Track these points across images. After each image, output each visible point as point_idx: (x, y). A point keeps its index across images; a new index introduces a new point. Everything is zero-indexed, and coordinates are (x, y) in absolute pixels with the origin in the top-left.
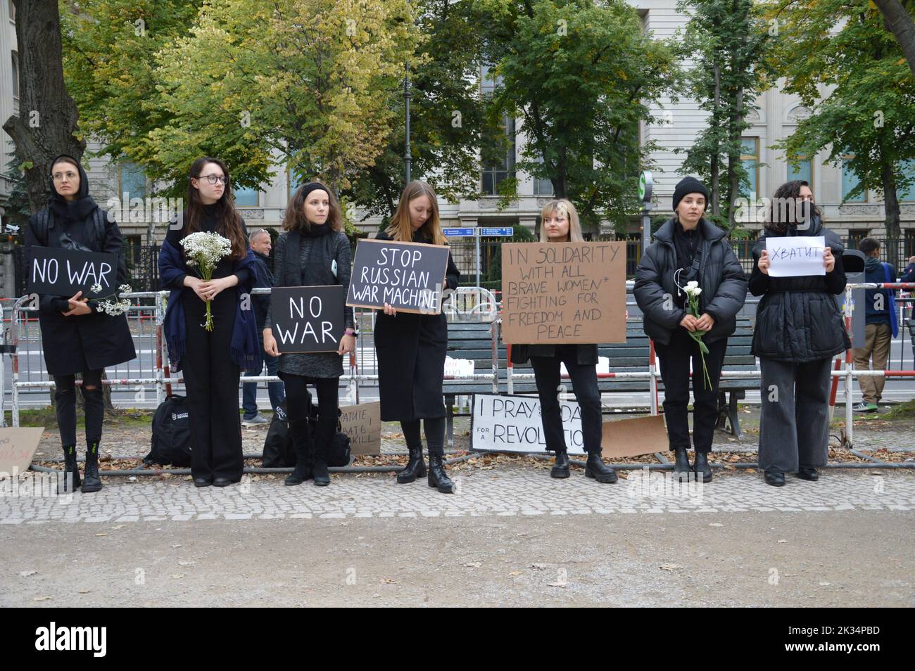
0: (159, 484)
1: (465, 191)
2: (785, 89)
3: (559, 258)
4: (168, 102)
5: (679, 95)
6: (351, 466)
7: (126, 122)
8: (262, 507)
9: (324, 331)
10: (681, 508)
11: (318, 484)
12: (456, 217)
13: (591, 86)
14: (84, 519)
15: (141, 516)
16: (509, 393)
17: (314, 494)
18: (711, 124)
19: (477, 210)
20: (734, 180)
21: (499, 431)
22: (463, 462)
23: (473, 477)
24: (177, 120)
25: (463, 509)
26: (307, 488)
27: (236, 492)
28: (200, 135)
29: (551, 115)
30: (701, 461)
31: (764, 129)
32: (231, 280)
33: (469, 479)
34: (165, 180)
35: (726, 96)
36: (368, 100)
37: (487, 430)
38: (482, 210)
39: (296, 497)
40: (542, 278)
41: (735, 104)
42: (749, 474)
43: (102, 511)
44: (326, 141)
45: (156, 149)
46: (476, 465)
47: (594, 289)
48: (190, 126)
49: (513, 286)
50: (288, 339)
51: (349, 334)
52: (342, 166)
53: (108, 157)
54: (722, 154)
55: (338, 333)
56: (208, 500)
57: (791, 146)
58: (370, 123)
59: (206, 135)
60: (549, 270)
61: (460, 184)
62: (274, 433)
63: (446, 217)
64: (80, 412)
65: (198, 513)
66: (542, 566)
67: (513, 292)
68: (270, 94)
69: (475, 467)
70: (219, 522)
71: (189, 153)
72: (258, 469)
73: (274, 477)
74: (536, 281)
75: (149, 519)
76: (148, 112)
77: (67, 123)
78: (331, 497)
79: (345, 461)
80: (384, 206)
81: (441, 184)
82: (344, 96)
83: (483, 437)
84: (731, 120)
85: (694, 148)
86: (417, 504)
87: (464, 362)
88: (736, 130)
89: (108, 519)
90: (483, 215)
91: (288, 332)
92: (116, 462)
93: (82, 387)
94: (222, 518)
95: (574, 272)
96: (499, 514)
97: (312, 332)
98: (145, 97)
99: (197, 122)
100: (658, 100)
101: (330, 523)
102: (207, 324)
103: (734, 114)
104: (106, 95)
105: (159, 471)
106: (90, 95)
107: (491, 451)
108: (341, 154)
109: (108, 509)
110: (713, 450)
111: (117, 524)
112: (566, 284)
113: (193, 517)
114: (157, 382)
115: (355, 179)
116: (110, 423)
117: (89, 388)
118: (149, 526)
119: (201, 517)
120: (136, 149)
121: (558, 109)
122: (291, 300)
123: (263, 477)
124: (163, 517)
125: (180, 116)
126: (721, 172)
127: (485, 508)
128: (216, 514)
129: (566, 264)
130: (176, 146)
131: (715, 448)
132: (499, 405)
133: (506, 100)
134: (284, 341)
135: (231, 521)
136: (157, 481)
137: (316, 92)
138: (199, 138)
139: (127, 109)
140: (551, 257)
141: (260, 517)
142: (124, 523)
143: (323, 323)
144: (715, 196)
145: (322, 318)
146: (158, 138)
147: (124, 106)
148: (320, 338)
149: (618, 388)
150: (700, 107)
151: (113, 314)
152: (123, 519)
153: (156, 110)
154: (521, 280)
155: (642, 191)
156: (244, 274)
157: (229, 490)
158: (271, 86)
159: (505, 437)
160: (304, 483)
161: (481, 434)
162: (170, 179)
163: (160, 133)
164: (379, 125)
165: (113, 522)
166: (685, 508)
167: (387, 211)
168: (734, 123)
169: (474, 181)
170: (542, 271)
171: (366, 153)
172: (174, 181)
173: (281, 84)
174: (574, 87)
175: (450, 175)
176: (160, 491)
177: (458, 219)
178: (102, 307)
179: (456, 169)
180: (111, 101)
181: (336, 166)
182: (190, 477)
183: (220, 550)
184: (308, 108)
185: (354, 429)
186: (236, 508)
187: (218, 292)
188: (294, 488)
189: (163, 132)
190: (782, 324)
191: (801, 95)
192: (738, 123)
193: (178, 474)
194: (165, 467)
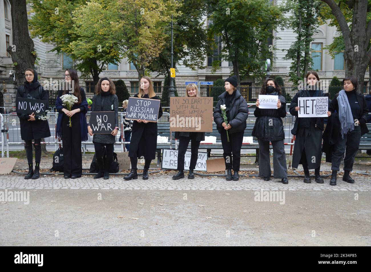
0: (53, 178)
1: (199, 65)
2: (330, 24)
3: (190, 102)
4: (78, 31)
5: (284, 28)
6: (119, 173)
7: (62, 38)
8: (84, 185)
9: (108, 127)
10: (220, 189)
11: (105, 179)
12: (197, 75)
13: (247, 24)
14: (25, 188)
15: (44, 187)
16: (176, 149)
17: (103, 182)
18: (298, 39)
19: (205, 73)
20: (306, 62)
21: (172, 162)
22: (158, 172)
23: (159, 177)
24: (81, 38)
25: (148, 187)
26: (101, 180)
27: (78, 181)
28: (90, 44)
29: (232, 35)
30: (236, 174)
31: (325, 39)
32: (78, 110)
33: (157, 178)
34: (79, 60)
35: (305, 28)
36: (155, 31)
37: (168, 162)
38: (207, 73)
39: (96, 182)
40: (184, 109)
41: (308, 31)
42: (253, 178)
43: (32, 185)
44: (139, 47)
45: (73, 50)
46: (162, 174)
47: (202, 113)
48: (86, 40)
49: (174, 112)
50: (96, 129)
51: (116, 129)
52: (145, 57)
53: (56, 52)
54: (301, 51)
55: (113, 128)
56: (67, 183)
57: (331, 48)
58: (157, 39)
59: (92, 44)
60: (186, 106)
61: (197, 62)
62: (94, 161)
63: (193, 75)
64: (34, 152)
65: (62, 187)
66: (161, 204)
67: (174, 114)
68: (116, 29)
69: (161, 174)
70: (68, 190)
71: (86, 51)
72: (88, 173)
73: (92, 176)
74: (182, 110)
75: (46, 188)
76: (71, 35)
77: (29, 48)
78: (108, 183)
79: (117, 171)
80: (165, 72)
81: (189, 63)
82: (145, 30)
83: (166, 164)
84: (306, 38)
85: (290, 49)
86: (134, 185)
87: (165, 137)
88: (308, 41)
89: (33, 188)
90: (208, 75)
91: (96, 127)
92: (41, 170)
93: (34, 144)
94: (69, 189)
95: (195, 107)
96: (160, 189)
97: (104, 127)
98: (70, 29)
99: (89, 39)
100: (276, 29)
101: (103, 191)
102: (70, 124)
103: (307, 35)
104: (55, 27)
105: (54, 173)
106: (49, 27)
107: (168, 169)
108: (145, 52)
109: (34, 185)
110: (240, 170)
111: (36, 189)
112: (192, 112)
113: (60, 188)
114: (55, 143)
115: (151, 62)
116: (44, 156)
117: (36, 145)
118: (45, 190)
119: (63, 188)
120: (66, 49)
121: (234, 33)
122: (97, 116)
123: (88, 176)
124: (51, 188)
125: (82, 37)
126: (301, 59)
127: (156, 187)
128: (68, 187)
129: (192, 105)
130: (81, 49)
131: (241, 169)
132: (172, 153)
133: (213, 29)
134: (95, 130)
135: (72, 189)
136: (53, 177)
137: (135, 28)
138: (89, 46)
139: (63, 33)
140: (187, 102)
141: (82, 189)
142: (37, 189)
143: (108, 124)
144: (298, 68)
145: (107, 122)
146: (74, 45)
147: (62, 32)
148: (107, 129)
149: (217, 148)
150: (294, 32)
151: (44, 120)
152: (38, 188)
153: (74, 34)
154: (176, 109)
155: (266, 67)
156: (82, 108)
157: (76, 180)
158: (117, 26)
159: (174, 164)
160: (101, 178)
161: (165, 163)
162: (81, 60)
163: (75, 43)
164: (160, 40)
165: (34, 189)
166: (222, 189)
167: (166, 74)
168: (307, 39)
169: (202, 61)
170: (184, 107)
171: (154, 52)
172: (82, 60)
173: (121, 25)
174: (240, 25)
175: (193, 59)
176: (53, 180)
177: (198, 76)
178: (40, 117)
179: (195, 56)
180: (57, 29)
181: (143, 57)
182: (63, 176)
183: (65, 198)
184: (132, 34)
185: (122, 161)
186: (75, 185)
187: (73, 114)
188: (97, 179)
189: (76, 43)
190: (263, 127)
191: (337, 26)
192: (309, 39)
193: (60, 175)
194: (57, 172)
